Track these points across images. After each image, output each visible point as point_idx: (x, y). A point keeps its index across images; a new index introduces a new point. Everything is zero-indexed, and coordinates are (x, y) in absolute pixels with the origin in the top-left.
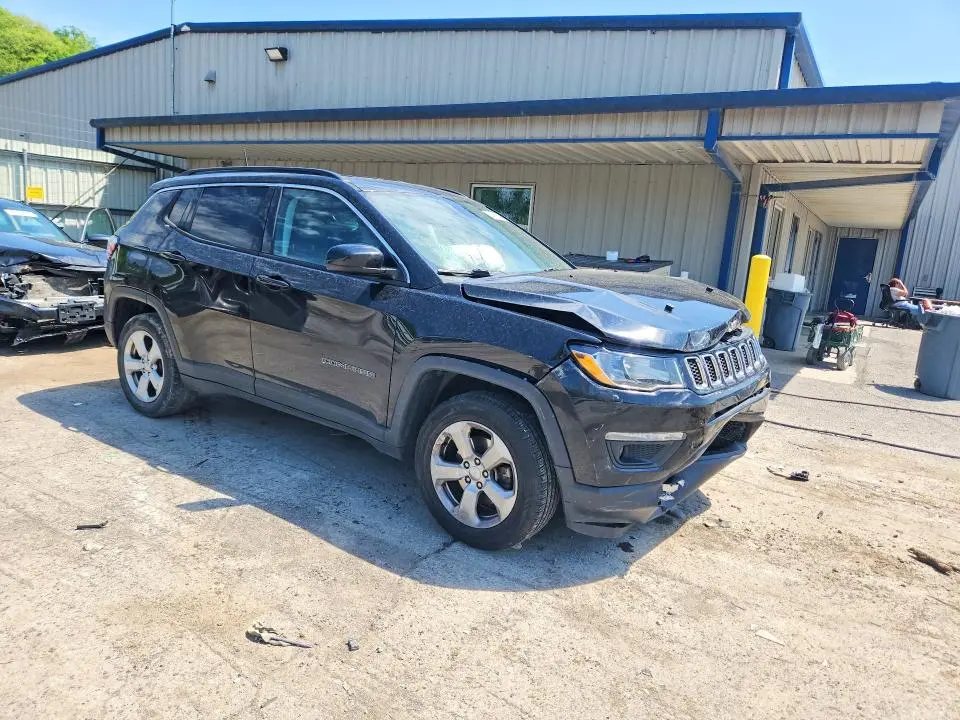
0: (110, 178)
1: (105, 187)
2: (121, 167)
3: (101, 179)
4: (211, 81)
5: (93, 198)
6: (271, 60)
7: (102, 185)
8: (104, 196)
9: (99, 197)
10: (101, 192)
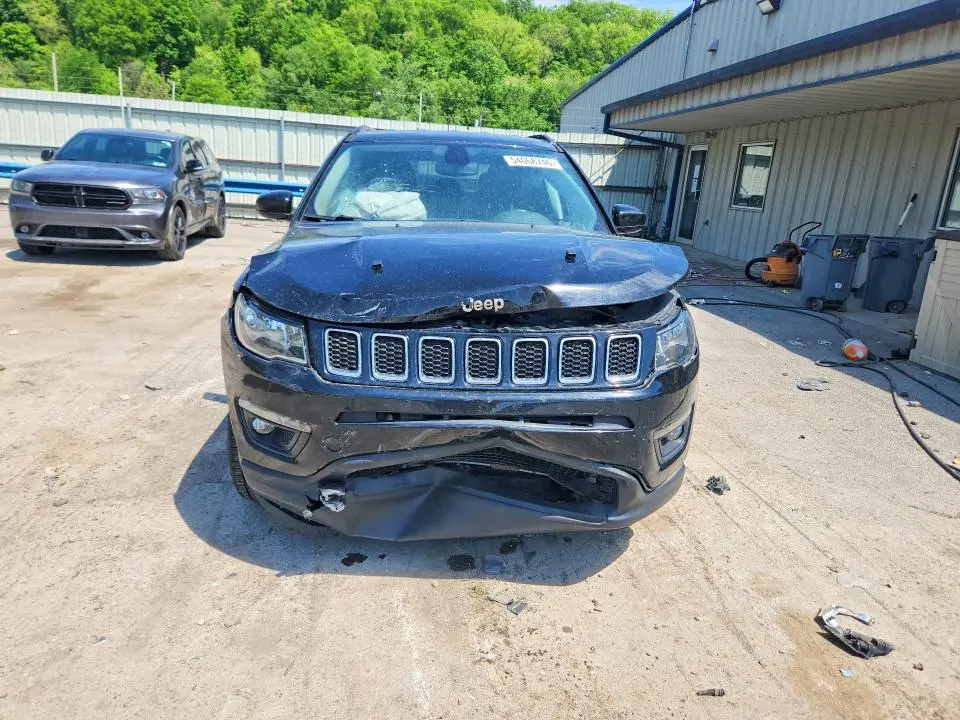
0: (618, 157)
1: (614, 166)
2: (627, 147)
3: (611, 160)
4: (713, 51)
5: (601, 177)
6: (763, 14)
7: (611, 165)
8: (612, 175)
9: (606, 177)
10: (609, 172)
